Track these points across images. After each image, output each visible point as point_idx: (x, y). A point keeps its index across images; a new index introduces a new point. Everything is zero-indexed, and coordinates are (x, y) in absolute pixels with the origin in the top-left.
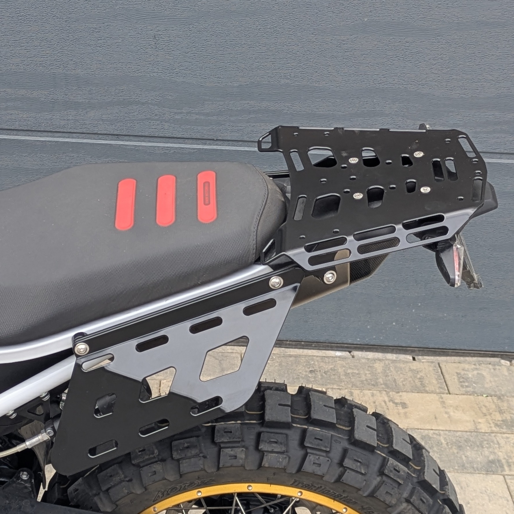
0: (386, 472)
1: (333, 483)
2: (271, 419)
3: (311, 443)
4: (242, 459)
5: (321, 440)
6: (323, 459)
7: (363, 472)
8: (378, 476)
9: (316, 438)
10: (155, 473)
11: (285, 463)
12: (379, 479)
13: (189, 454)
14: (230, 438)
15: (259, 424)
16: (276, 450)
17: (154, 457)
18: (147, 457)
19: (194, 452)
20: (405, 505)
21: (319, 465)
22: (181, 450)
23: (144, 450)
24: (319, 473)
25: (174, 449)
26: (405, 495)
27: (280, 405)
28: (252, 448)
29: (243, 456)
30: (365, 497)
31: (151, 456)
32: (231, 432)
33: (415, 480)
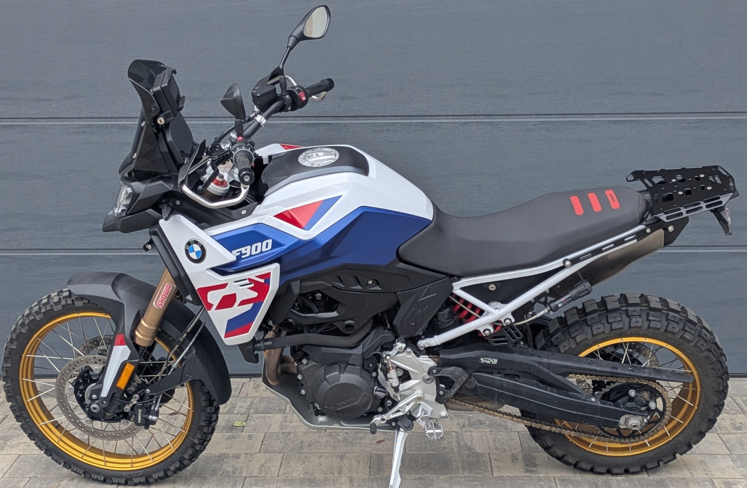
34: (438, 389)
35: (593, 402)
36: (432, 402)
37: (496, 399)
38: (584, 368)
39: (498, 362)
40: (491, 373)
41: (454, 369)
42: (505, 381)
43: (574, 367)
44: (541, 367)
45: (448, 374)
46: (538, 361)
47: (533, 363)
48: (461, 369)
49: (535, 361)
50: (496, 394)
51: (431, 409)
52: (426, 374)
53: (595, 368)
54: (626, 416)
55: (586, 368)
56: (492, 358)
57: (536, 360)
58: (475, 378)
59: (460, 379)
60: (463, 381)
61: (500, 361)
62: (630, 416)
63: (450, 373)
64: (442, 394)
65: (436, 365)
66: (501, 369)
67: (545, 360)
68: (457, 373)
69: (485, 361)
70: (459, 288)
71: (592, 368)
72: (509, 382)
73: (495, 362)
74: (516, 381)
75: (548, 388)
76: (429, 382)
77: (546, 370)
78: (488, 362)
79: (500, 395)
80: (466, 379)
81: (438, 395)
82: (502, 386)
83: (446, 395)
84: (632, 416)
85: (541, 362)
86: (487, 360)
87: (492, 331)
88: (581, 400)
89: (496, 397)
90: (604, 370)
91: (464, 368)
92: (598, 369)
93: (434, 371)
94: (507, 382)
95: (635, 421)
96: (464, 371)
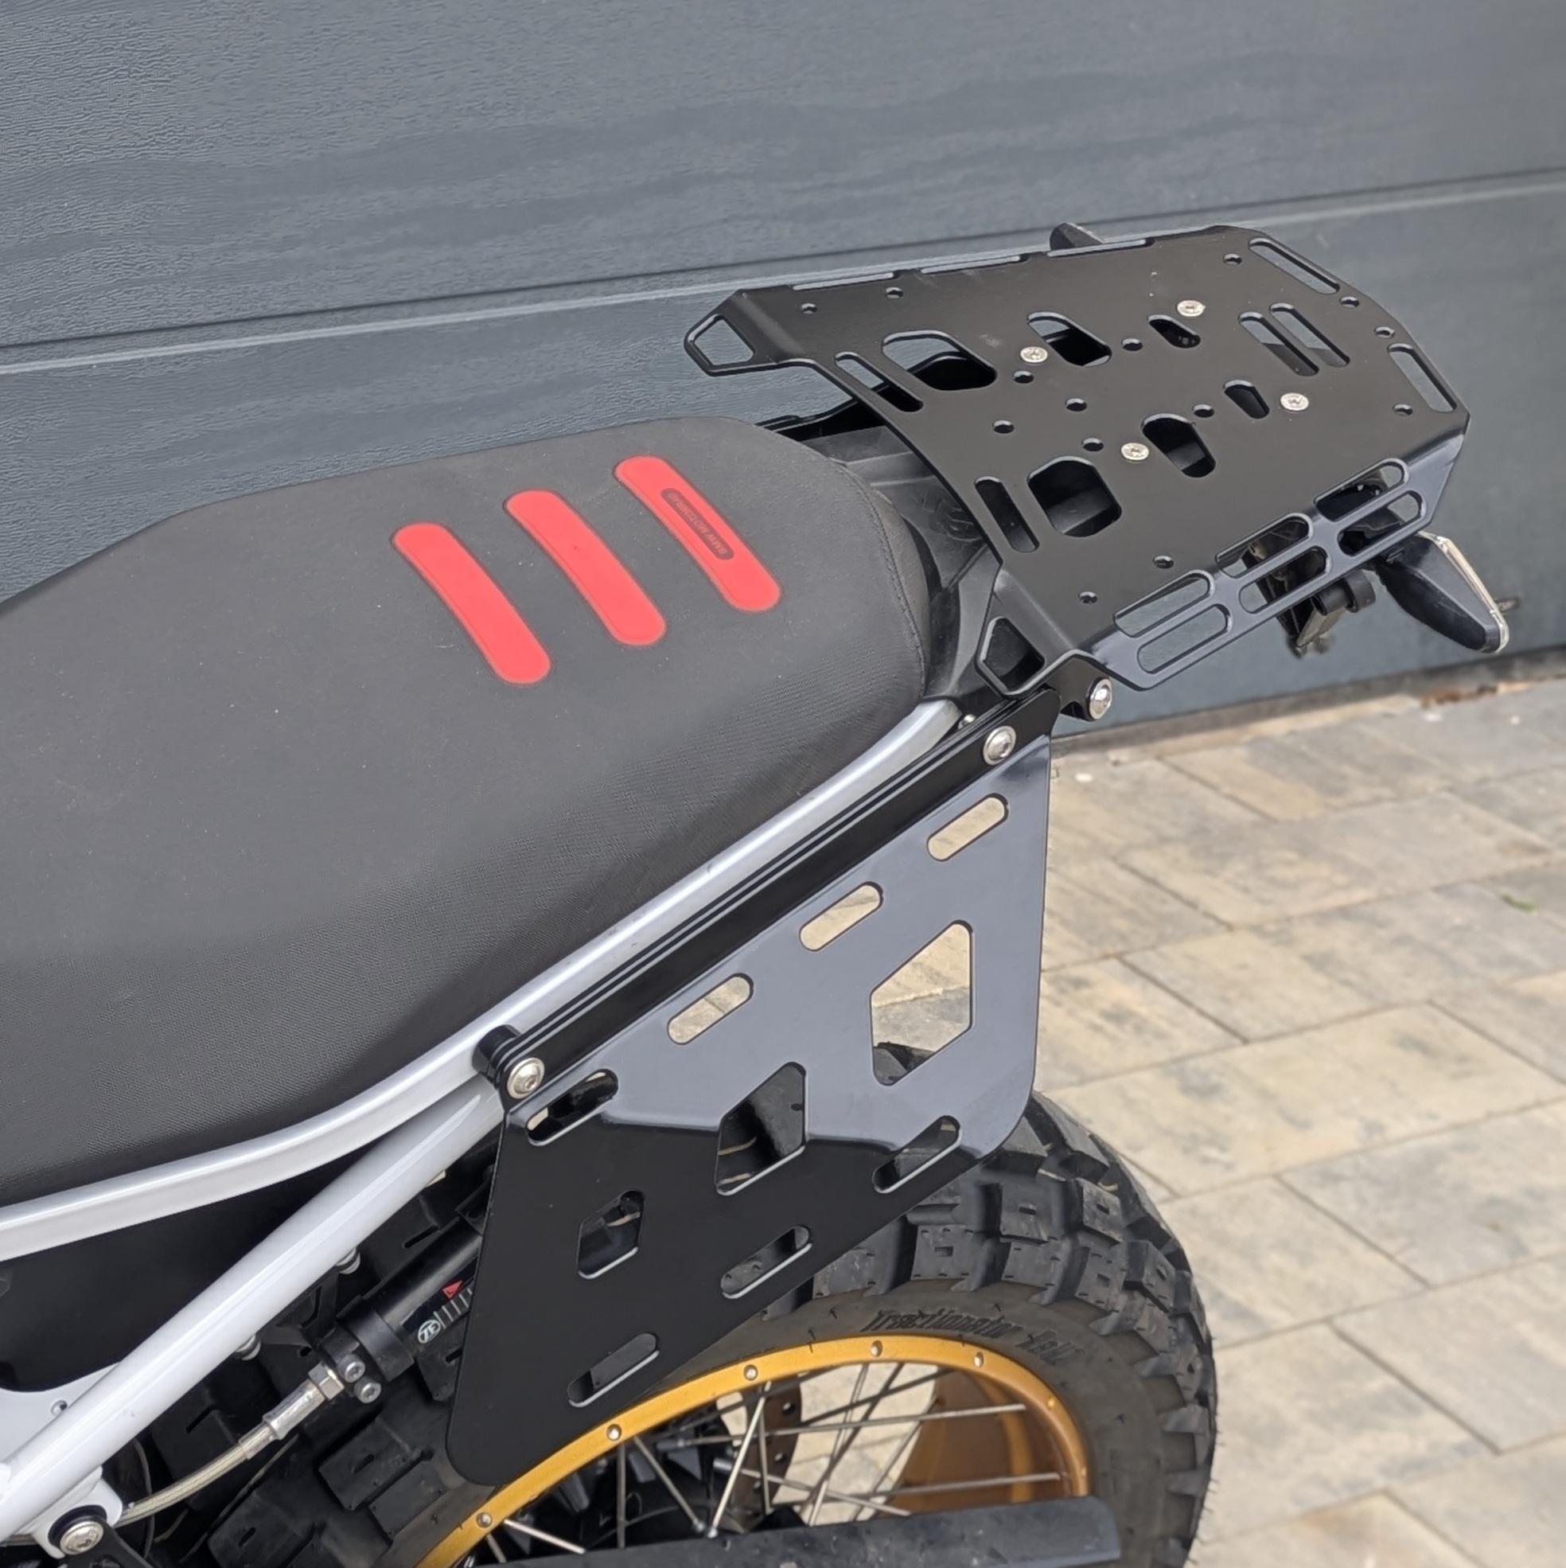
0: (1086, 1219)
6: (952, 1232)
7: (1044, 1237)
12: (1066, 1246)
26: (1122, 1275)
30: (1046, 1306)
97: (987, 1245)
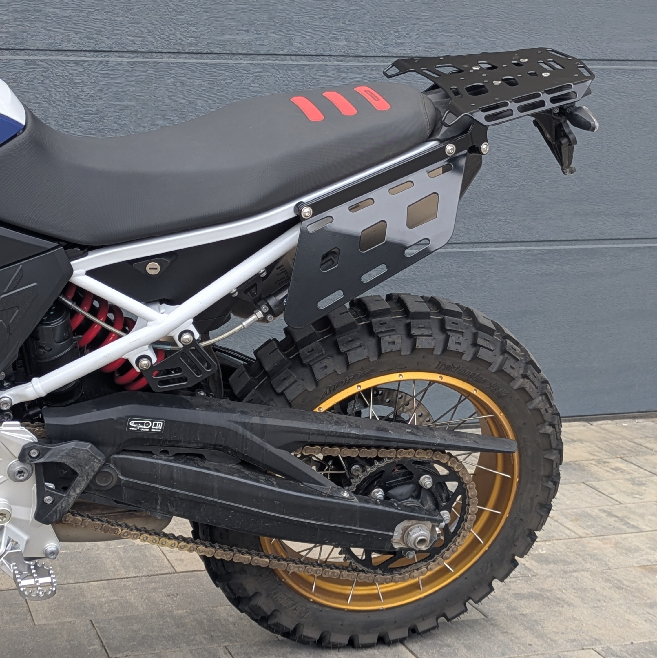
0: (507, 349)
1: (469, 361)
2: (414, 311)
3: (450, 326)
4: (399, 343)
5: (457, 324)
6: (461, 339)
7: (492, 349)
8: (501, 355)
9: (453, 323)
10: (326, 367)
11: (433, 344)
12: (501, 357)
13: (354, 346)
14: (386, 328)
15: (404, 317)
16: (425, 334)
17: (323, 355)
18: (317, 355)
19: (358, 343)
20: (522, 380)
21: (460, 344)
22: (346, 344)
23: (313, 350)
24: (461, 350)
25: (339, 344)
26: (521, 372)
27: (416, 302)
28: (404, 337)
29: (400, 341)
30: (494, 373)
31: (320, 353)
32: (386, 323)
33: (524, 362)
34: (41, 492)
35: (345, 499)
36: (28, 521)
37: (158, 507)
38: (328, 432)
39: (165, 427)
40: (149, 454)
41: (76, 445)
42: (177, 467)
43: (310, 429)
44: (248, 434)
45: (63, 456)
46: (243, 420)
47: (233, 426)
48: (90, 445)
49: (236, 422)
50: (160, 497)
51: (26, 537)
52: (15, 461)
53: (348, 430)
54: (405, 523)
55: (332, 432)
56: (153, 419)
57: (239, 420)
58: (115, 464)
59: (87, 468)
60: (93, 471)
61: (168, 424)
62: (410, 523)
63: (67, 454)
64: (49, 502)
65: (36, 440)
66: (170, 441)
67: (256, 420)
68: (82, 455)
69: (139, 426)
70: (84, 271)
71: (342, 431)
72: (185, 469)
73: (158, 426)
74: (199, 466)
75: (261, 477)
76: (22, 478)
77: (257, 439)
78: (145, 428)
79: (169, 497)
80: (99, 465)
81: (41, 504)
82: (172, 479)
83: (59, 504)
84: (414, 522)
85: (248, 423)
86: (142, 424)
87: (154, 360)
88: (324, 496)
89: (159, 501)
90: (364, 433)
91: (96, 443)
92: (353, 432)
93: (34, 453)
94: (181, 468)
95: (422, 532)
96: (95, 448)
97: (474, 349)
